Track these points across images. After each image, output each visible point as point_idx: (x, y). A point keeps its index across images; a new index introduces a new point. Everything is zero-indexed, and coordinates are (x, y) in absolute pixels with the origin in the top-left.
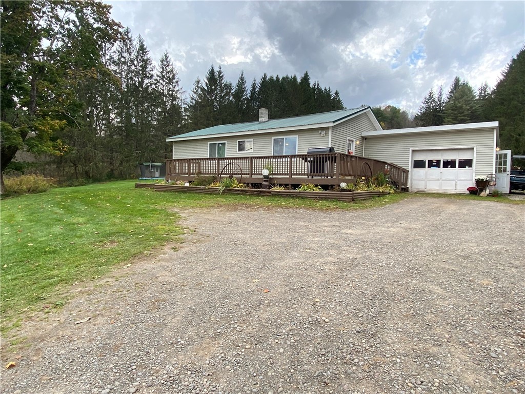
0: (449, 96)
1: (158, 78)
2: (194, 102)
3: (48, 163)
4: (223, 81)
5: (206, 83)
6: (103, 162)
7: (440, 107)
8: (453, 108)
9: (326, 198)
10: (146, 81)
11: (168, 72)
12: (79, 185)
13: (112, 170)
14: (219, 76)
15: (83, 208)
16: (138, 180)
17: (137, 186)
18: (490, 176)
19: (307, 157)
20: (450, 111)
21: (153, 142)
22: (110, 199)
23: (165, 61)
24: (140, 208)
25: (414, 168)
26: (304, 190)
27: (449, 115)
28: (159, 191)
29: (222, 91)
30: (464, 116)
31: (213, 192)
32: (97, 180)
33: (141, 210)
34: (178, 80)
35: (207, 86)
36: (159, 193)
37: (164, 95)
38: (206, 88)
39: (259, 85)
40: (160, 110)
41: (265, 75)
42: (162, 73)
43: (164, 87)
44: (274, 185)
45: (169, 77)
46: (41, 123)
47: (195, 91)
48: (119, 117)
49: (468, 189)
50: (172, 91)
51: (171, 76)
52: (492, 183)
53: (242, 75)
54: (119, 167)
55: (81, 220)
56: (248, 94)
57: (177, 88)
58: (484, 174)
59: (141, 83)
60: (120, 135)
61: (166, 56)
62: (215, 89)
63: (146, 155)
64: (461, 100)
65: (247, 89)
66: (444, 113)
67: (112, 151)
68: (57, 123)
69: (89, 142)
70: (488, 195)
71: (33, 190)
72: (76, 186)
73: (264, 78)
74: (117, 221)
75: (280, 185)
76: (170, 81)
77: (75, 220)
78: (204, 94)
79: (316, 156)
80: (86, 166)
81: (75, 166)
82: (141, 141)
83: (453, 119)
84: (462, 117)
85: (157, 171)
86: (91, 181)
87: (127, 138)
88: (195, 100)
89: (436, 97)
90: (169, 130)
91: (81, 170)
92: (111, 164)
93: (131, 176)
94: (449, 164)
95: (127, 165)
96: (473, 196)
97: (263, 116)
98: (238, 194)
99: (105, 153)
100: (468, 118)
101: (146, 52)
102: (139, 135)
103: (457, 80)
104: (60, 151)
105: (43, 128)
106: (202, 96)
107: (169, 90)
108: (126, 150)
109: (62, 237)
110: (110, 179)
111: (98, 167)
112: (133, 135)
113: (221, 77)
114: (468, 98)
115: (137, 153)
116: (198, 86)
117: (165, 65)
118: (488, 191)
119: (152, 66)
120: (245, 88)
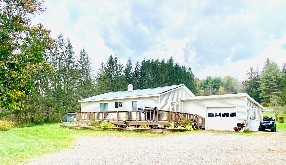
0: (263, 70)
1: (78, 63)
2: (100, 76)
3: (10, 113)
4: (117, 63)
5: (108, 65)
6: (42, 113)
7: (258, 77)
8: (265, 77)
9: (151, 132)
10: (71, 64)
11: (85, 59)
12: (27, 127)
13: (48, 118)
14: (115, 60)
15: (33, 137)
16: (62, 123)
17: (61, 127)
18: (245, 121)
19: (144, 111)
20: (264, 80)
21: (74, 100)
22: (45, 133)
23: (83, 53)
24: (59, 136)
25: (208, 117)
26: (141, 128)
27: (263, 82)
28: (71, 129)
29: (117, 69)
30: (273, 82)
31: (98, 129)
32: (38, 123)
33: (59, 137)
34: (90, 63)
35: (108, 66)
36: (71, 130)
37: (81, 72)
38: (107, 68)
39: (141, 65)
40: (78, 81)
41: (145, 59)
42: (81, 59)
43: (82, 68)
44: (128, 125)
45: (85, 62)
46: (11, 93)
47: (100, 69)
48: (53, 86)
49: (234, 129)
50: (86, 70)
51: (86, 61)
52: (245, 125)
53: (130, 59)
54: (52, 115)
55: (32, 141)
56: (133, 70)
57: (89, 68)
58: (242, 120)
59: (68, 66)
60: (54, 96)
61: (83, 49)
62: (113, 68)
63: (69, 108)
64: (270, 73)
65: (132, 67)
66: (260, 81)
67: (48, 106)
68: (20, 93)
69: (35, 101)
70: (243, 132)
71: (3, 129)
72: (25, 127)
73: (144, 61)
74: (48, 141)
75: (131, 126)
76: (85, 64)
77: (29, 141)
78: (106, 71)
79: (148, 111)
80: (32, 115)
81: (26, 115)
82: (66, 100)
83: (265, 84)
84: (272, 84)
85: (75, 118)
86: (35, 124)
87: (58, 98)
88: (100, 75)
89: (254, 70)
90: (84, 93)
91: (29, 117)
92: (48, 113)
93: (59, 121)
94: (226, 115)
95: (57, 114)
96: (236, 133)
97: (130, 88)
98: (111, 130)
99: (44, 107)
100: (276, 84)
101: (72, 48)
102: (65, 96)
103: (268, 60)
104: (20, 107)
105: (12, 96)
106: (104, 72)
107: (85, 69)
108: (57, 105)
109: (25, 147)
110: (46, 122)
111: (40, 115)
112: (61, 96)
113: (116, 61)
114: (274, 71)
115: (63, 107)
116: (102, 67)
117: (83, 55)
118: (243, 130)
119: (75, 56)
120: (131, 67)
